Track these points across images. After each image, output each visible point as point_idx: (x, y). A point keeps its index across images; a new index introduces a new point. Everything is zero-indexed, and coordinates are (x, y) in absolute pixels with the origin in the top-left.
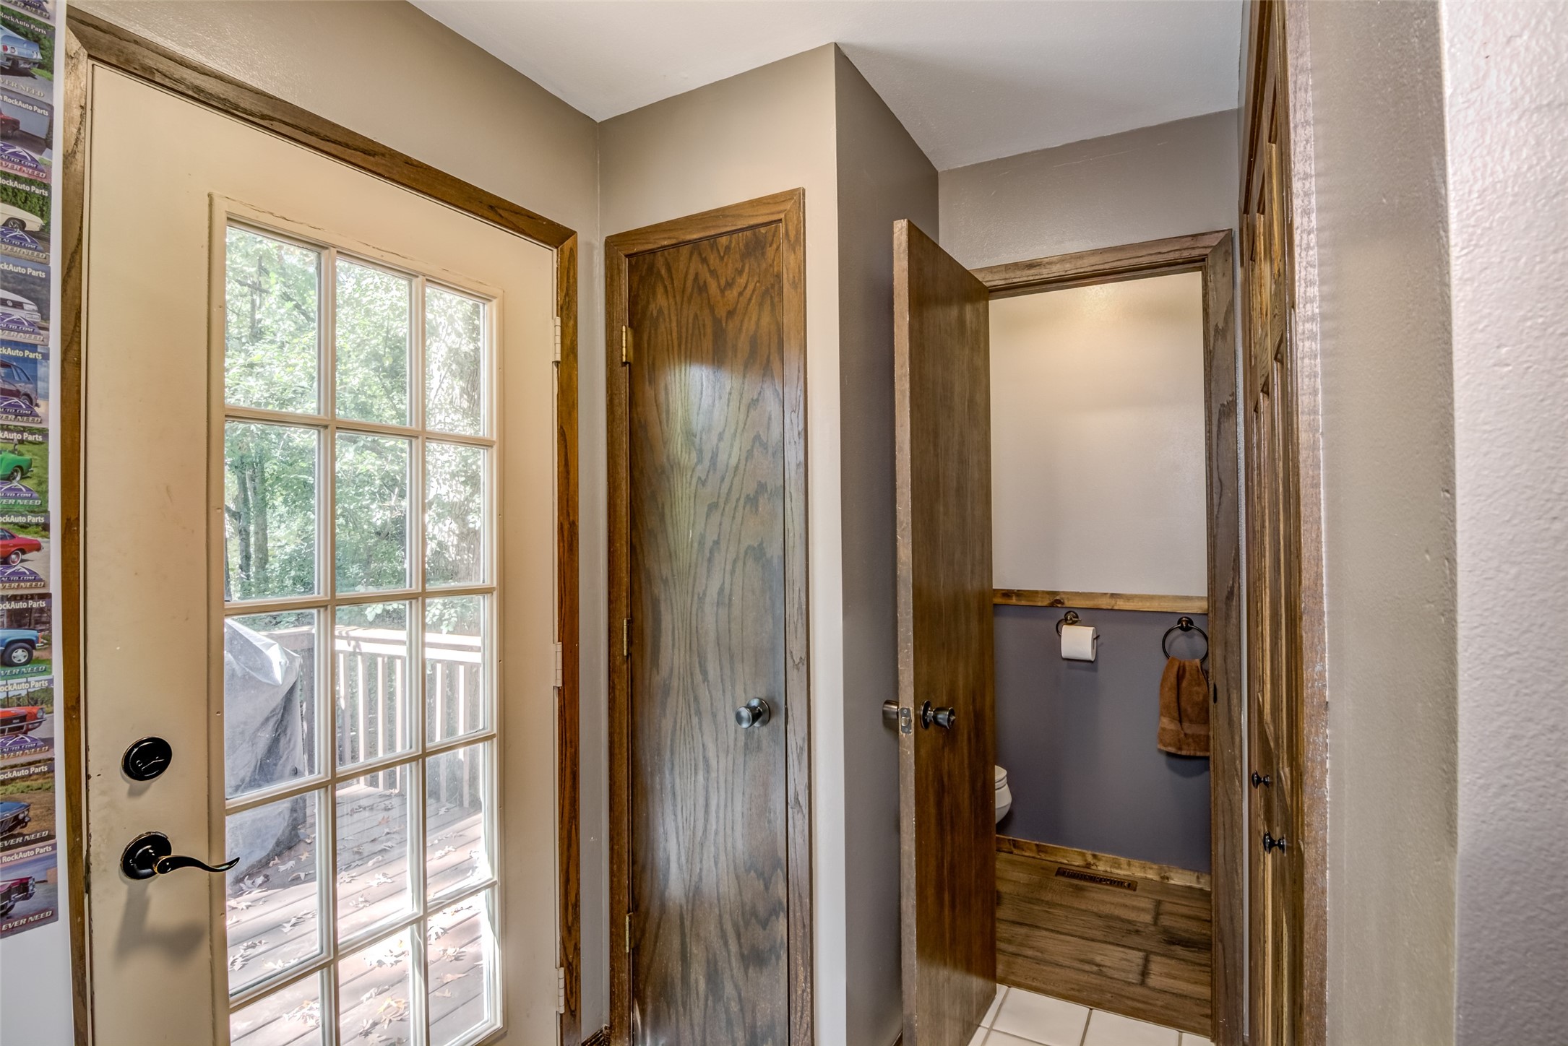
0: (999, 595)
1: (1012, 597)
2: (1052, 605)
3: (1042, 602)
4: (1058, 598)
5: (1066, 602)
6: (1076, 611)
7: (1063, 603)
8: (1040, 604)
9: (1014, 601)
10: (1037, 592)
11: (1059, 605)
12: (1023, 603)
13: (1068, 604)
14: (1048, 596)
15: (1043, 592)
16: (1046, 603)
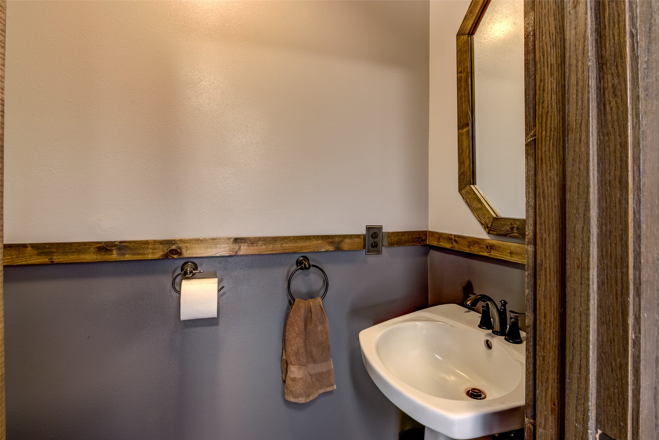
0: (92, 249)
1: (111, 251)
2: (166, 256)
3: (153, 253)
4: (174, 247)
5: (184, 251)
6: (195, 261)
7: (180, 254)
8: (150, 257)
9: (115, 256)
10: (146, 243)
11: (175, 256)
12: (128, 257)
13: (186, 254)
14: (161, 246)
15: (155, 242)
16: (159, 254)
